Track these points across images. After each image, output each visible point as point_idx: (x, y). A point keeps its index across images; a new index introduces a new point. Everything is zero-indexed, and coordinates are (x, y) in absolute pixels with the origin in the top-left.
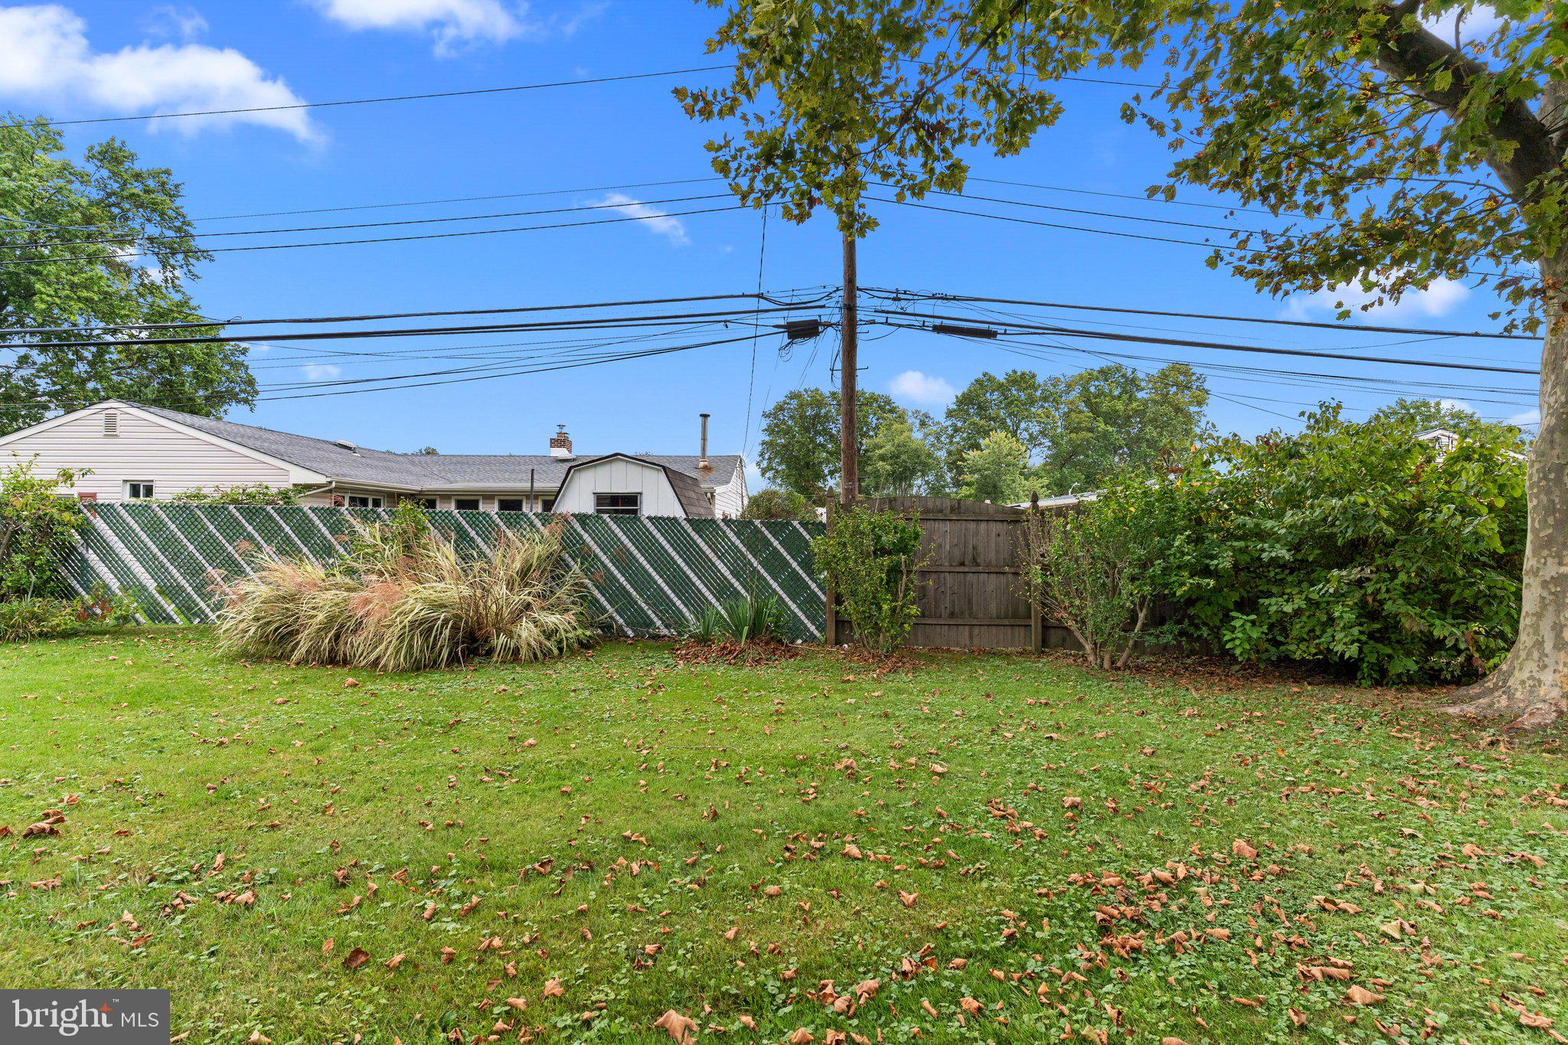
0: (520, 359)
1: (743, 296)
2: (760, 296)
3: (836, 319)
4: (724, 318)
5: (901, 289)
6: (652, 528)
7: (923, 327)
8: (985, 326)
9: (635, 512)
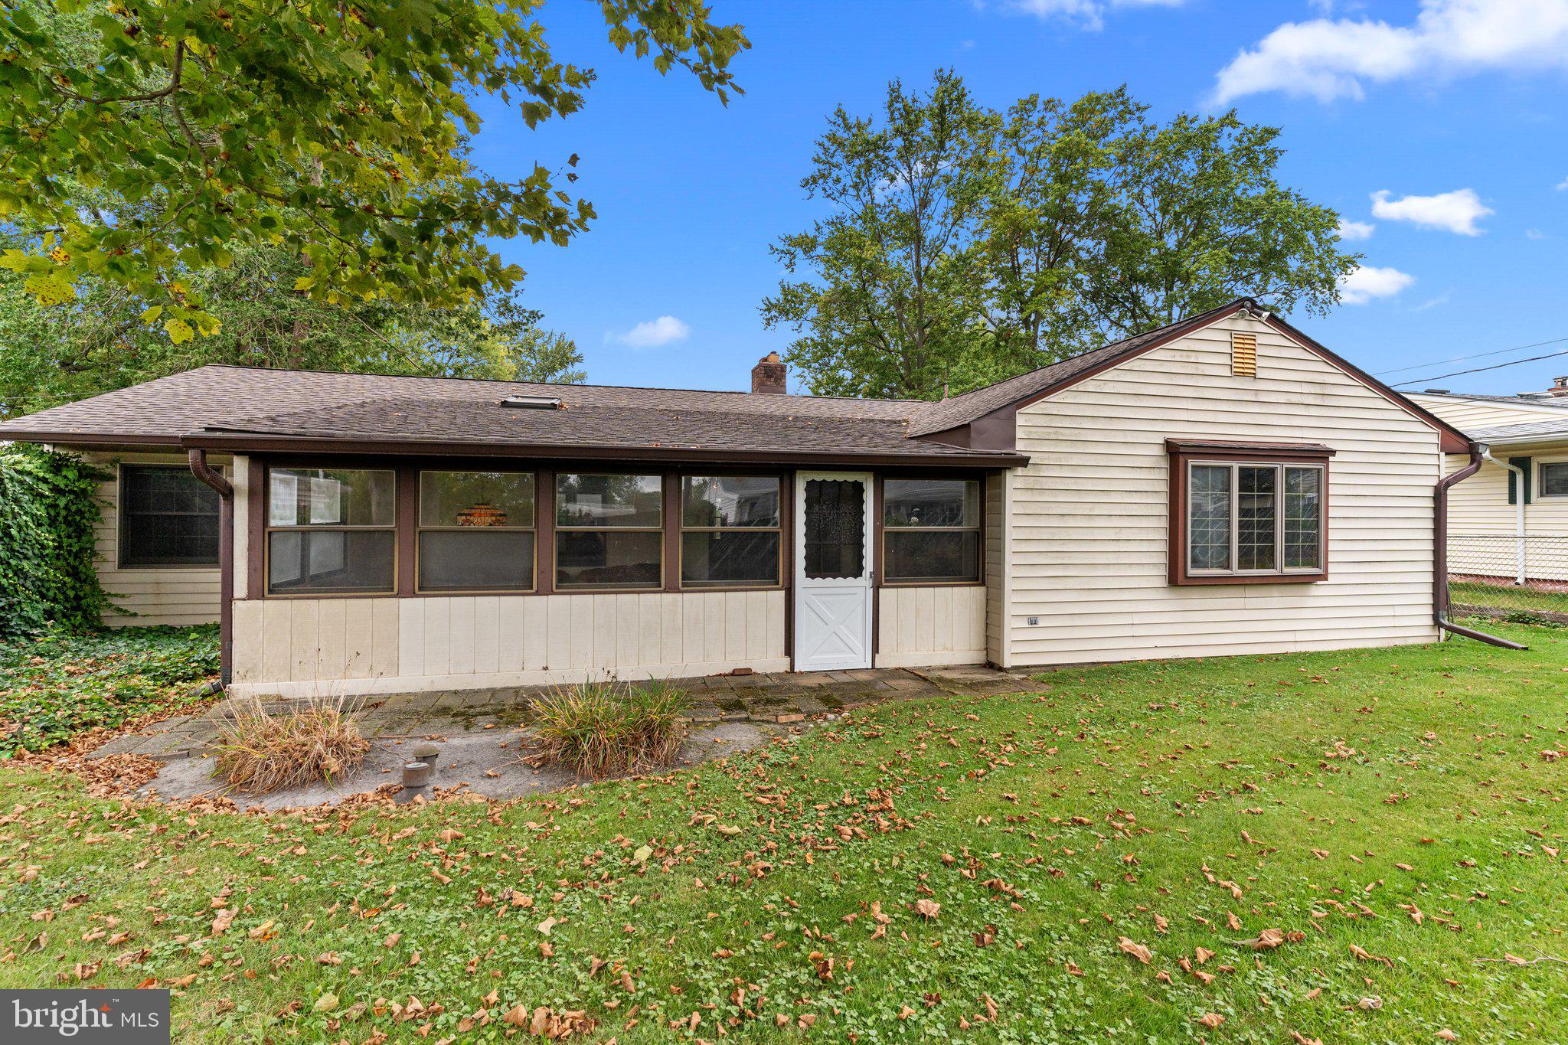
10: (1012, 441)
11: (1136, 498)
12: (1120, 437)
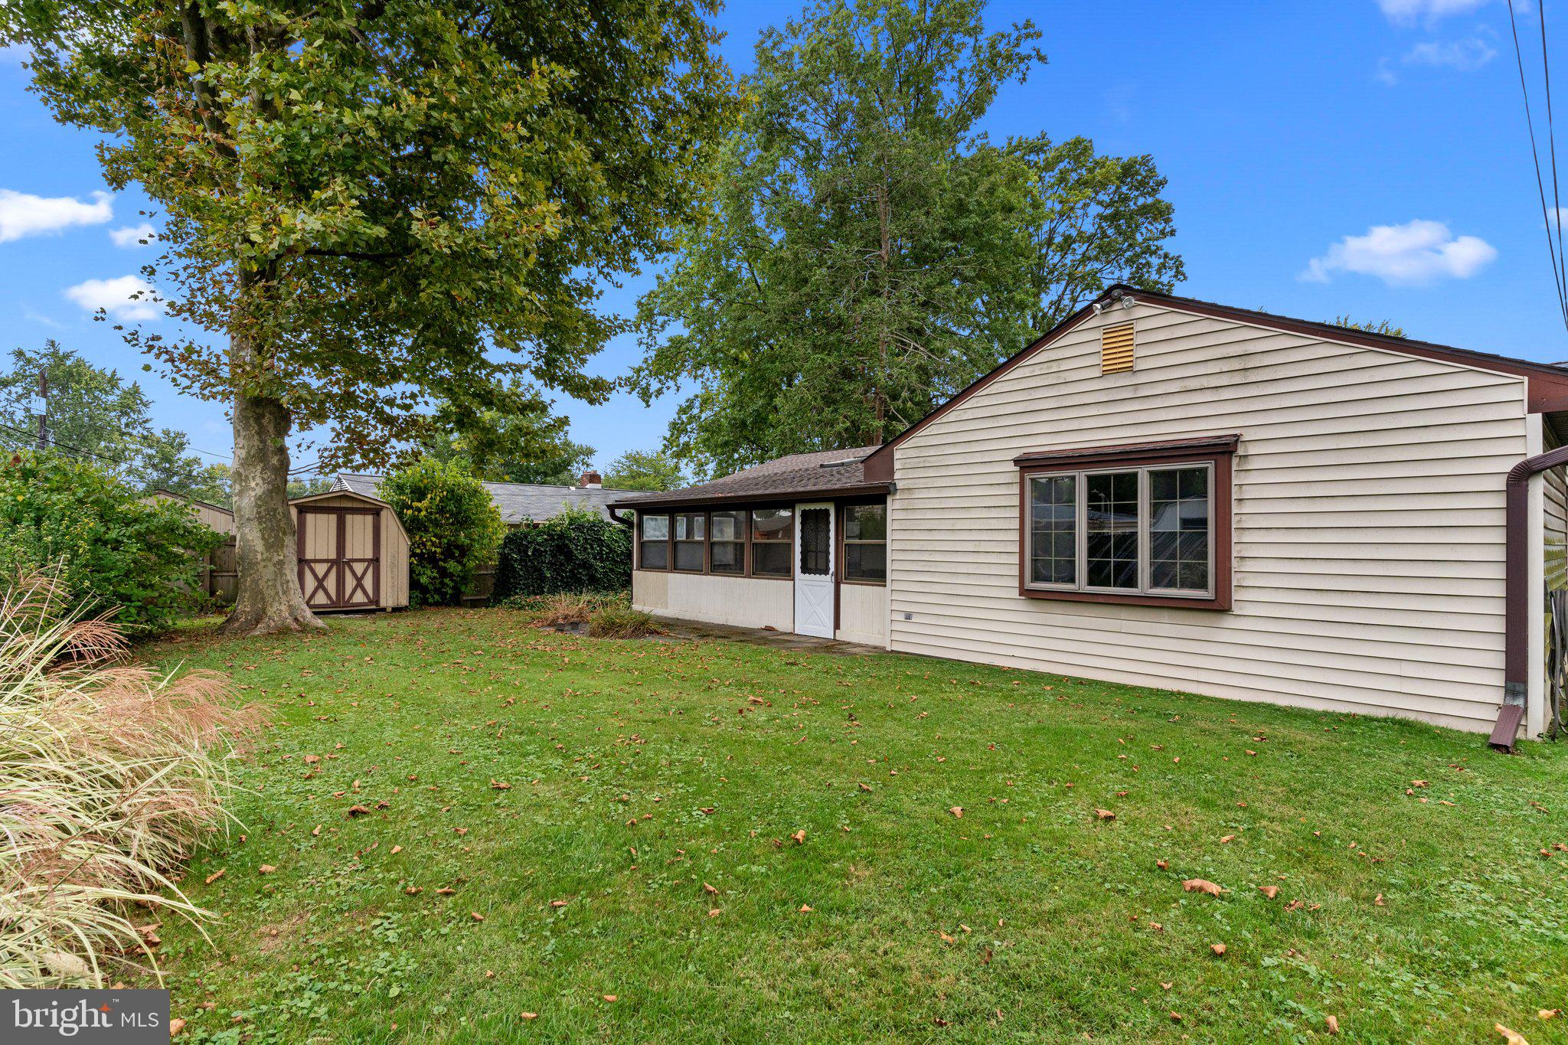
10: (892, 473)
11: (994, 513)
12: (978, 458)
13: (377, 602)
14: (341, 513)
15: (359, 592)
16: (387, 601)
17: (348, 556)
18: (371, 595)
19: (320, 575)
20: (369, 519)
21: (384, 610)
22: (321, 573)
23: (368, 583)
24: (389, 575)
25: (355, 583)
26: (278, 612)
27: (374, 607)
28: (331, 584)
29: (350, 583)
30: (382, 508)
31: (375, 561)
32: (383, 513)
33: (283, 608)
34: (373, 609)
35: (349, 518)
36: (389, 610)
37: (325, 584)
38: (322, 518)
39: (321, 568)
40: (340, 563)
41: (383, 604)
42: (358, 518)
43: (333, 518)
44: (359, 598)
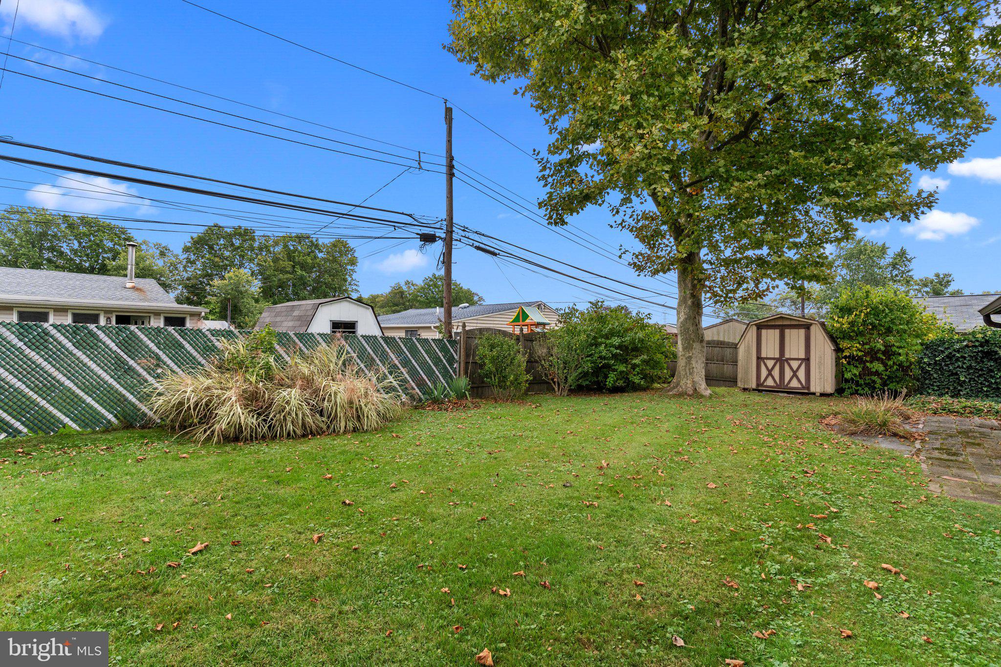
0: (281, 227)
1: (403, 214)
2: (410, 216)
3: (443, 236)
4: (395, 225)
5: (466, 226)
6: (364, 342)
7: (472, 246)
8: (492, 250)
9: (354, 332)
13: (808, 388)
14: (782, 328)
15: (795, 380)
16: (816, 387)
17: (787, 356)
18: (804, 383)
19: (770, 367)
20: (802, 332)
21: (814, 394)
22: (770, 366)
23: (801, 374)
24: (817, 370)
25: (792, 374)
26: (686, 384)
27: (806, 391)
28: (776, 373)
29: (788, 374)
30: (811, 324)
31: (807, 360)
32: (813, 328)
33: (689, 382)
34: (805, 393)
35: (787, 331)
36: (819, 394)
37: (773, 373)
38: (771, 332)
39: (770, 364)
40: (782, 360)
41: (812, 390)
42: (794, 332)
43: (777, 332)
44: (794, 384)
